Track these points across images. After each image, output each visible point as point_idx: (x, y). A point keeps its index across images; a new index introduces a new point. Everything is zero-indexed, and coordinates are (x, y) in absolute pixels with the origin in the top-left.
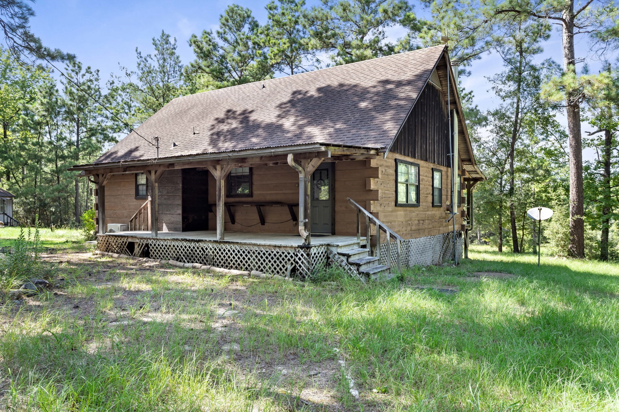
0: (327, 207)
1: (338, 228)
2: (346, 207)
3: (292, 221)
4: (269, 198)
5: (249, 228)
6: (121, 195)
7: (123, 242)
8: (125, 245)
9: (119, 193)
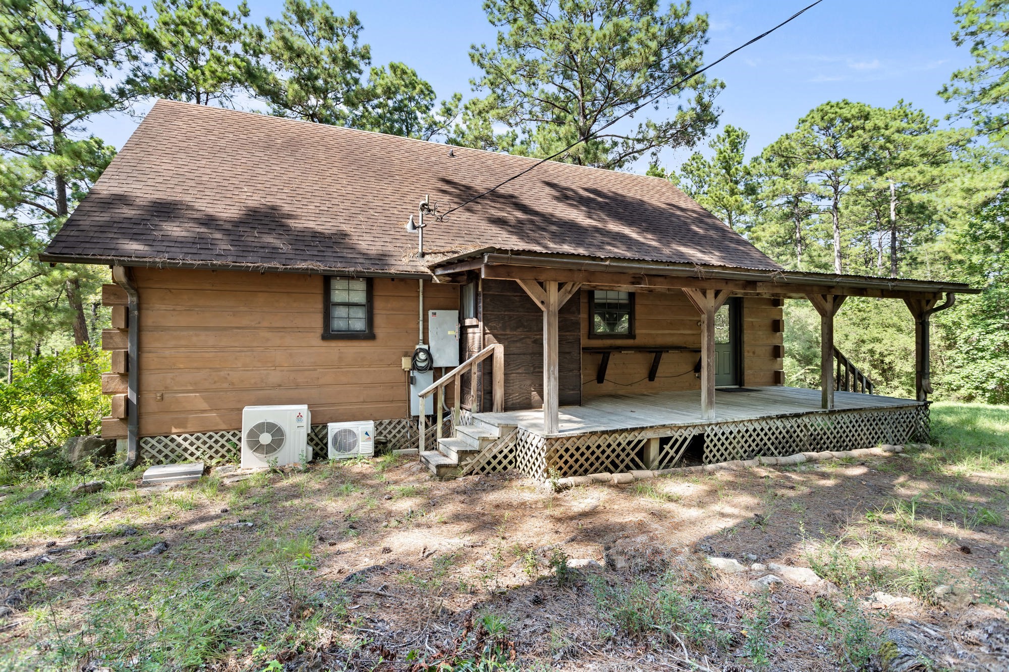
1: (746, 377)
2: (754, 353)
3: (692, 372)
5: (629, 387)
6: (255, 328)
7: (629, 443)
8: (633, 449)
9: (245, 322)
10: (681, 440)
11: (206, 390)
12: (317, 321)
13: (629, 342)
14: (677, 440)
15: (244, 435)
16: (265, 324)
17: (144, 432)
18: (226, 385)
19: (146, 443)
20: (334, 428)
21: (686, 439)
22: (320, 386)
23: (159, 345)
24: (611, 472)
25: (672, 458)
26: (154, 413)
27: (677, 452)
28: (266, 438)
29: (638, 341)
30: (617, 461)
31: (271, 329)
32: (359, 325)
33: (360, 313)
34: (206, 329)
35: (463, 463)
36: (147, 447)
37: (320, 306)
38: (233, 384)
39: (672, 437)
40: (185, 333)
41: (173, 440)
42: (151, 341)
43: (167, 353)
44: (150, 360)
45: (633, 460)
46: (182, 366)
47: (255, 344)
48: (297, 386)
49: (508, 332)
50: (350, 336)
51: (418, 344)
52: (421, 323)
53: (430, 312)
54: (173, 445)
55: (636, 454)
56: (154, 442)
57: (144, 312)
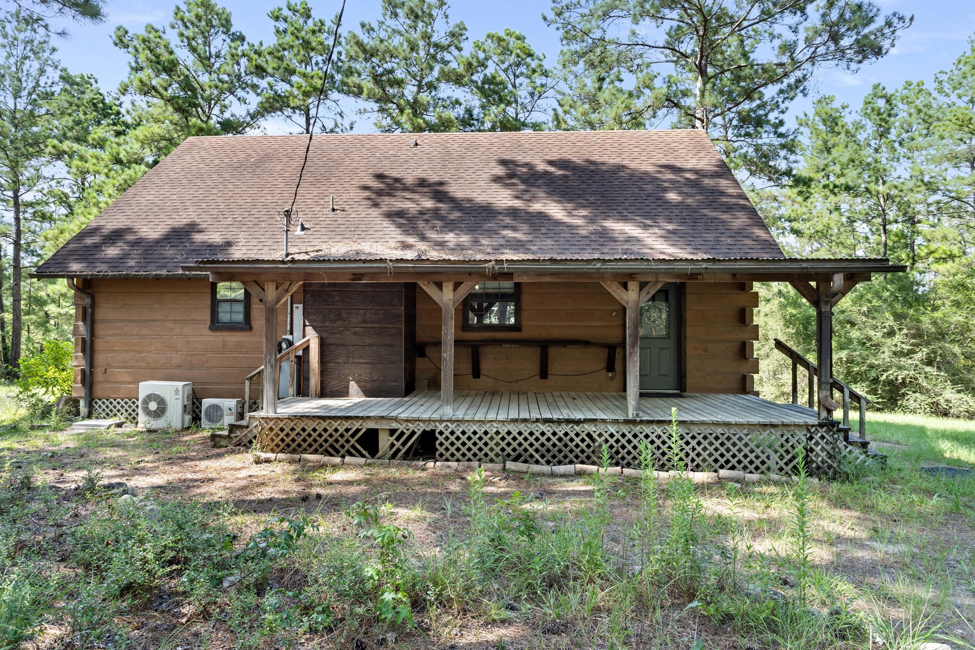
0: (666, 349)
1: (690, 381)
2: (705, 350)
3: (604, 371)
4: (556, 334)
5: (514, 384)
6: (164, 321)
7: (347, 430)
8: (353, 436)
9: (157, 316)
10: (407, 433)
11: (132, 367)
12: (207, 315)
13: (515, 335)
14: (402, 433)
15: (139, 403)
16: (170, 317)
17: (95, 395)
18: (144, 364)
19: (96, 403)
20: (207, 402)
21: (413, 433)
22: (208, 368)
23: (104, 333)
24: (332, 455)
25: (398, 450)
26: (101, 382)
27: (404, 444)
28: (153, 406)
29: (525, 334)
30: (337, 446)
31: (175, 321)
32: (240, 317)
33: (240, 308)
34: (132, 321)
35: (232, 435)
36: (97, 407)
37: (209, 303)
38: (148, 363)
39: (397, 430)
40: (119, 324)
41: (111, 403)
42: (100, 330)
43: (110, 339)
44: (99, 344)
45: (353, 446)
46: (117, 349)
47: (163, 333)
48: (192, 367)
49: (327, 324)
50: (232, 327)
51: (286, 334)
52: (289, 316)
53: (295, 306)
54: (111, 407)
55: (357, 441)
56: (100, 403)
57: (96, 310)
